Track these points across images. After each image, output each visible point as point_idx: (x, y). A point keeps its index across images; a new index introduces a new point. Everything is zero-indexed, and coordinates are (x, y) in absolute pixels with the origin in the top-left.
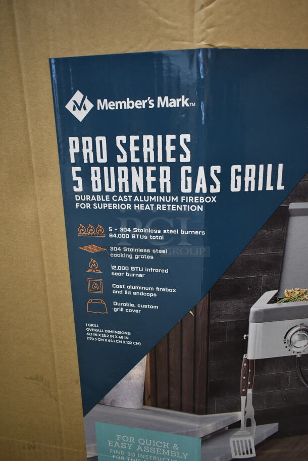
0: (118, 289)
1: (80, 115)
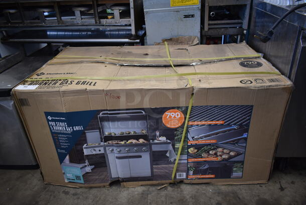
0: (61, 144)
1: (50, 119)
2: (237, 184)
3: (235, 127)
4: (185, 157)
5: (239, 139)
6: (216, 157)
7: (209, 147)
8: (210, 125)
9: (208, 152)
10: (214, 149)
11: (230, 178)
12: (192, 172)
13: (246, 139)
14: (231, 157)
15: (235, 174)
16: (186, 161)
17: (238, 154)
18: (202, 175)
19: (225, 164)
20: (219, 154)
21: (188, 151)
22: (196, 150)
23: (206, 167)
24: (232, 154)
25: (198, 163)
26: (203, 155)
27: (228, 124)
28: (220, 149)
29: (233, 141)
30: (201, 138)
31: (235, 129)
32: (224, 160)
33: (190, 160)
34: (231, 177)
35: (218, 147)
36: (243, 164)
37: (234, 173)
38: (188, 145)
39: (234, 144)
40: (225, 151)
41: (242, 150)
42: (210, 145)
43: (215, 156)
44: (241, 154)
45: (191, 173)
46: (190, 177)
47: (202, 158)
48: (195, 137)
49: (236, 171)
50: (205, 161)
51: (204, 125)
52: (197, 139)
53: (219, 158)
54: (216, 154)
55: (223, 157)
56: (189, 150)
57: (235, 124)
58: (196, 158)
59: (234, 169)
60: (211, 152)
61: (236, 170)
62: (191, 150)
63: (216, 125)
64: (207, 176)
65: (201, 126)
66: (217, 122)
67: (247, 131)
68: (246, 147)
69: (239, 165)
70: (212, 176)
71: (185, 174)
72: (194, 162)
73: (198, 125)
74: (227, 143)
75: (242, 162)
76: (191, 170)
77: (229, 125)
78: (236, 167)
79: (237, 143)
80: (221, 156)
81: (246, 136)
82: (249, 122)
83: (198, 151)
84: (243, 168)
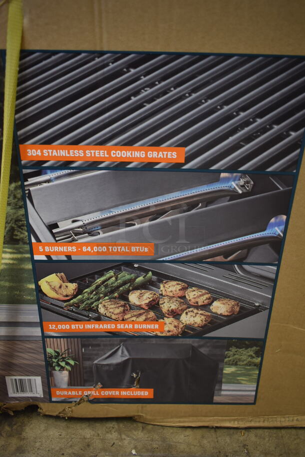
2: (236, 425)
3: (234, 184)
4: (30, 313)
5: (249, 246)
6: (155, 320)
7: (125, 275)
8: (121, 166)
9: (124, 297)
10: (144, 286)
11: (210, 401)
12: (65, 374)
13: (277, 244)
14: (215, 322)
15: (227, 390)
16: (37, 332)
17: (243, 312)
18: (105, 387)
19: (194, 349)
20: (166, 306)
21: (39, 289)
22: (72, 287)
23: (118, 359)
24: (220, 308)
25: (86, 340)
26: (102, 310)
27: (205, 167)
28: (171, 288)
29: (226, 252)
30: (88, 230)
31: (233, 195)
32: (188, 332)
33: (52, 327)
34: (216, 399)
35: (163, 278)
36: (260, 353)
37: (224, 387)
38: (35, 262)
39: (227, 266)
40: (192, 295)
41: (258, 295)
42: (128, 264)
43: (152, 314)
44: (256, 310)
45: (62, 377)
46: (59, 394)
47: (98, 319)
48: (64, 225)
49: (233, 379)
50: (114, 334)
51: (93, 165)
52: (71, 236)
53: (169, 326)
54: (154, 306)
55: (187, 319)
56: (44, 284)
57: (232, 168)
58: (76, 320)
59: (228, 370)
60: (134, 298)
61: (233, 374)
62: (51, 284)
63: (149, 166)
64: (125, 393)
65: (81, 169)
66: (153, 155)
67: (283, 205)
68: (275, 281)
69: (245, 355)
70: (145, 393)
71: (38, 380)
72: (69, 337)
73: (66, 164)
74: (197, 260)
75: (258, 345)
76: (62, 368)
77: (206, 172)
78: (235, 363)
79: (240, 261)
80: (176, 315)
81: (278, 231)
82: (296, 163)
83: (79, 291)
84: (259, 366)
